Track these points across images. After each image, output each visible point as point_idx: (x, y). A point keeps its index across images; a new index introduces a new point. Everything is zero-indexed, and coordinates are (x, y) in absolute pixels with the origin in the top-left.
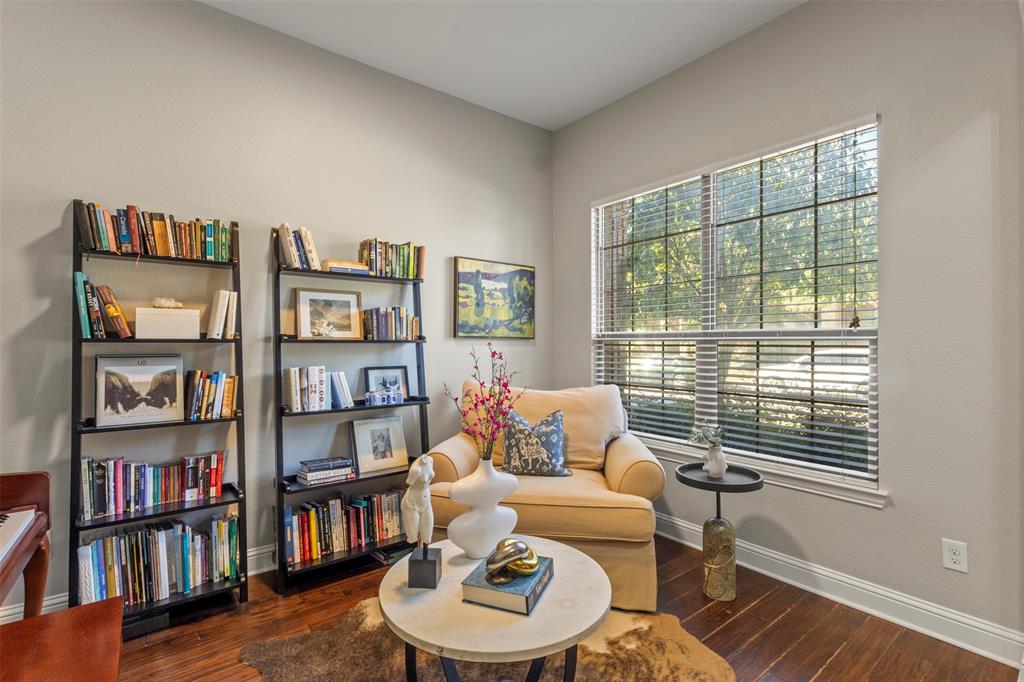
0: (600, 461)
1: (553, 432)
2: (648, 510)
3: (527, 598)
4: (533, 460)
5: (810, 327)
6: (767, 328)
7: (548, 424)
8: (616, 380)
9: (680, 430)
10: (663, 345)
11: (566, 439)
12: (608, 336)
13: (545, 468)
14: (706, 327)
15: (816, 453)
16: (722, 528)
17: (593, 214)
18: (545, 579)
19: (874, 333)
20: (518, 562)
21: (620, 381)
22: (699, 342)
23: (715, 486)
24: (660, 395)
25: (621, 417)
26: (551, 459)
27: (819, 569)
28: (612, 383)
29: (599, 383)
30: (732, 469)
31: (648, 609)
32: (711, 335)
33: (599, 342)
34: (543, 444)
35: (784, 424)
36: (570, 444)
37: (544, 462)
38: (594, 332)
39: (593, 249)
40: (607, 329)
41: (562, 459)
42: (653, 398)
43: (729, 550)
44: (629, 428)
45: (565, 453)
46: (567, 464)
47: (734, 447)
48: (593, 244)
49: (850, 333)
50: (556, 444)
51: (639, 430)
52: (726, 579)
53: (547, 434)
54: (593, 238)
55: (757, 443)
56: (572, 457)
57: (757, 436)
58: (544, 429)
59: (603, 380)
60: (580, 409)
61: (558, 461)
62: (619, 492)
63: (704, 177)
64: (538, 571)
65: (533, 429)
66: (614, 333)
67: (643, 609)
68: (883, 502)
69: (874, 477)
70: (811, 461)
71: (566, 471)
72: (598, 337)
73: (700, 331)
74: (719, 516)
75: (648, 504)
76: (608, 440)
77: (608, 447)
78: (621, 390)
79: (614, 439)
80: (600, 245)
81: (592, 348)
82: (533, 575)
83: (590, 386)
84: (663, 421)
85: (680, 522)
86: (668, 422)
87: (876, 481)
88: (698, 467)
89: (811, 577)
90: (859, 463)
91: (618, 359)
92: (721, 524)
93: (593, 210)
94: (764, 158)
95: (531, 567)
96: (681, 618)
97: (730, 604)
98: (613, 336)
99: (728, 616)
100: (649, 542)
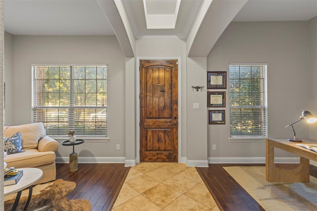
0: (36, 145)
1: (17, 139)
2: (54, 154)
3: (16, 180)
4: (8, 149)
5: (95, 106)
6: (86, 106)
7: (15, 136)
8: (41, 121)
9: (64, 133)
10: (58, 110)
11: (22, 141)
12: (39, 107)
13: (14, 151)
14: (71, 105)
15: (97, 133)
16: (74, 154)
17: (32, 68)
18: (21, 175)
19: (106, 107)
20: (11, 173)
21: (43, 121)
22: (69, 109)
23: (73, 144)
24: (57, 124)
25: (44, 132)
26: (16, 148)
27: (96, 158)
28: (40, 122)
29: (35, 122)
30: (77, 140)
31: (53, 180)
32: (72, 107)
33: (35, 109)
34: (13, 144)
35: (91, 128)
36: (24, 142)
37: (13, 149)
38: (33, 106)
39: (32, 79)
40: (38, 105)
41: (21, 147)
42: (55, 125)
43: (76, 159)
44: (47, 135)
45: (22, 145)
46: (22, 148)
47: (78, 135)
48: (32, 78)
49: (102, 107)
50: (19, 143)
51: (50, 135)
52: (75, 166)
53: (14, 140)
54: (32, 76)
55: (84, 133)
56: (24, 146)
57: (84, 131)
58: (13, 138)
59: (36, 121)
60: (28, 131)
61: (19, 148)
62: (44, 152)
63: (70, 66)
64: (18, 174)
65: (8, 139)
66: (41, 106)
67: (52, 180)
68: (107, 140)
69: (106, 136)
70: (95, 135)
71: (23, 151)
72: (35, 107)
73: (69, 106)
74: (74, 152)
75: (54, 153)
76: (39, 139)
77: (39, 141)
78: (44, 124)
79: (41, 139)
80: (35, 78)
81: (32, 111)
82: (17, 175)
83: (31, 123)
84: (58, 131)
85: (63, 158)
86: (60, 131)
87: (107, 137)
88: (68, 141)
89: (95, 160)
90: (104, 134)
91: (42, 115)
92: (74, 153)
93: (32, 66)
94: (86, 66)
95: (16, 173)
96: (63, 179)
97: (77, 172)
98: (40, 107)
99: (75, 174)
100: (54, 162)
